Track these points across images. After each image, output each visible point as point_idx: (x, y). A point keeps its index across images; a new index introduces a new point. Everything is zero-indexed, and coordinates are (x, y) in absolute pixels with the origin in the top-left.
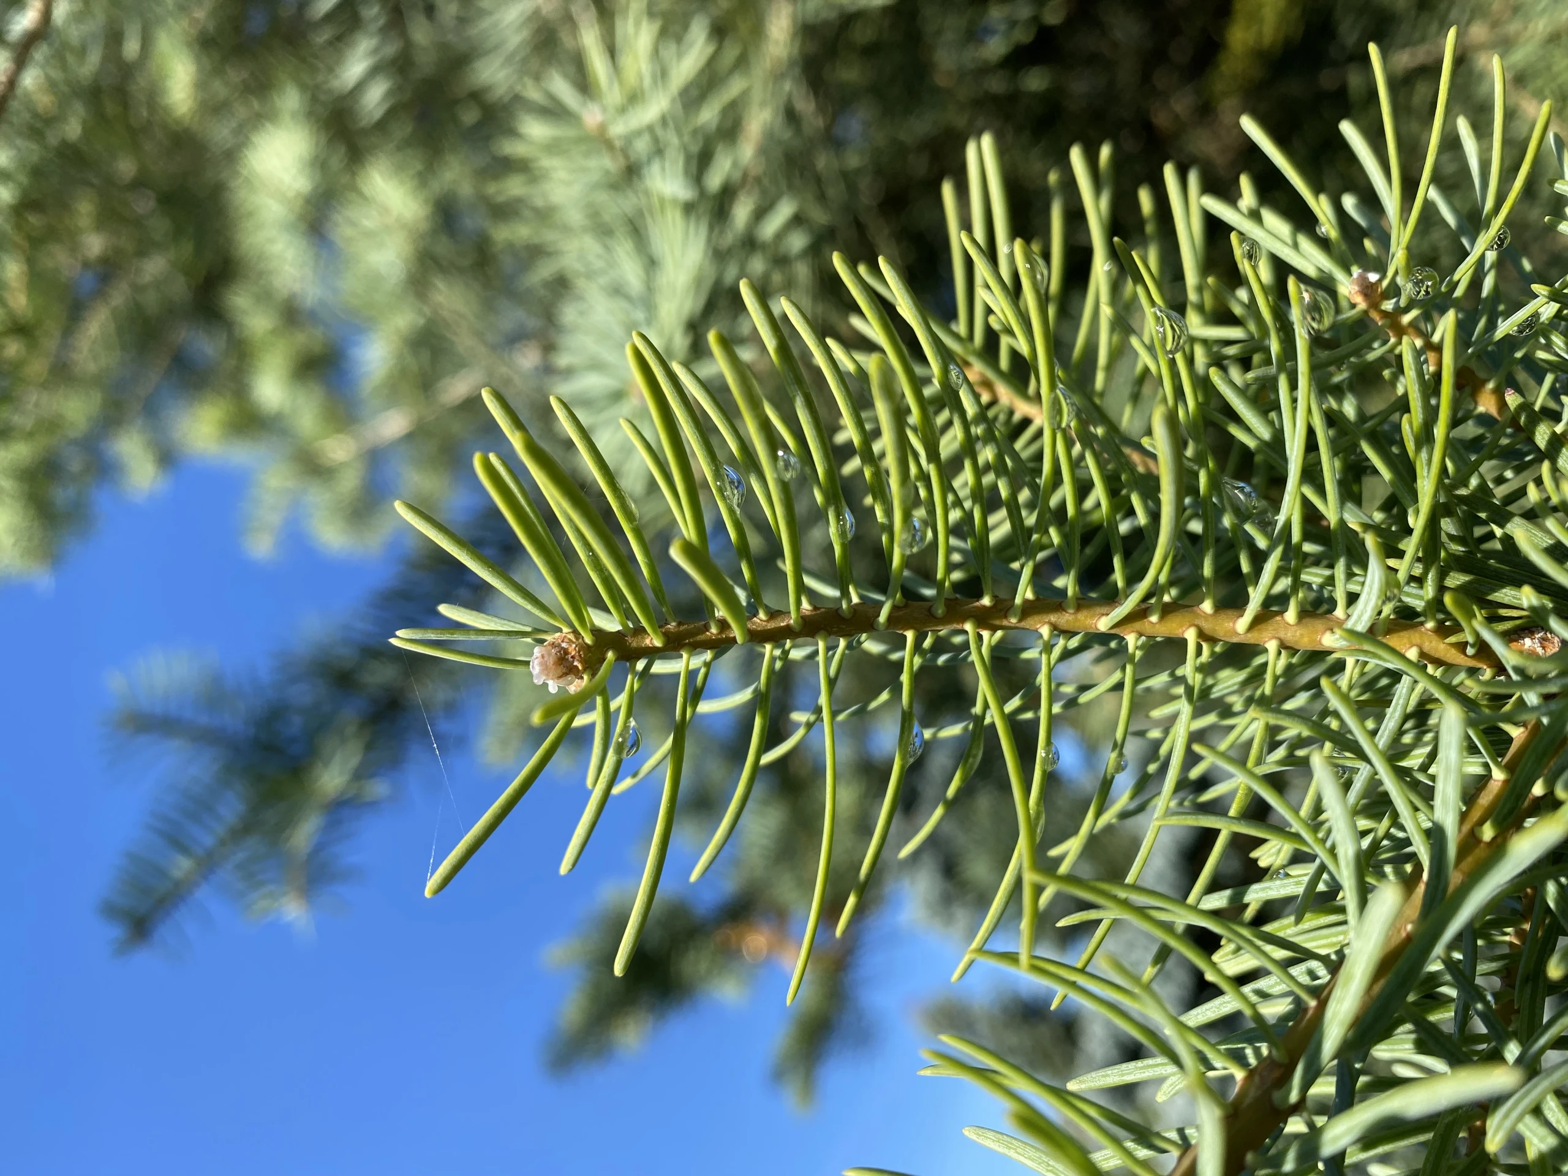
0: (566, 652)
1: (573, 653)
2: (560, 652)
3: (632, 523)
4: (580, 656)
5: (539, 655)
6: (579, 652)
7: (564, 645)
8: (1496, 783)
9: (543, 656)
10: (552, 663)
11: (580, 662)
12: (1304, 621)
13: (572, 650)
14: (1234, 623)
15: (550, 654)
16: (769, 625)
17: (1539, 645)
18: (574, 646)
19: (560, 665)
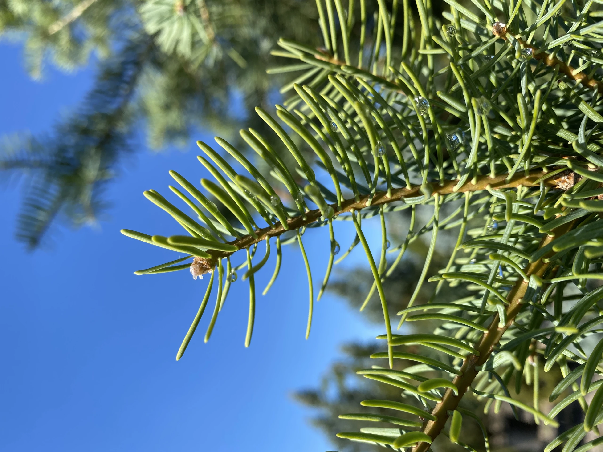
0: (203, 265)
1: (205, 264)
2: (200, 265)
3: (215, 212)
4: (208, 264)
5: (193, 269)
6: (207, 263)
7: (201, 262)
8: (550, 238)
9: (194, 269)
10: (198, 271)
11: (209, 266)
12: (479, 182)
13: (204, 263)
14: (452, 188)
15: (197, 268)
16: (276, 230)
17: (567, 178)
18: (205, 261)
19: (202, 270)
